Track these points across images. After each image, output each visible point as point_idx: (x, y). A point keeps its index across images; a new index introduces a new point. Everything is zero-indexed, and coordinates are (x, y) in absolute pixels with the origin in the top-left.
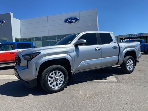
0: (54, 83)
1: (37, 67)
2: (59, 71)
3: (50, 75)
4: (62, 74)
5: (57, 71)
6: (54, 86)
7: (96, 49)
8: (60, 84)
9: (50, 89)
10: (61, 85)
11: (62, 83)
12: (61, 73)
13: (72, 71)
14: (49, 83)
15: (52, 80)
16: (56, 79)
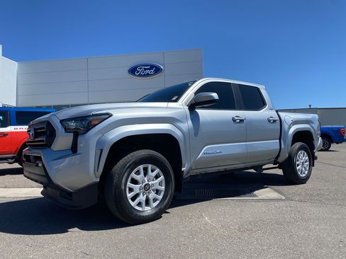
0: (142, 198)
1: (102, 150)
2: (154, 167)
3: (133, 175)
4: (161, 173)
5: (150, 166)
6: (139, 204)
7: (234, 120)
8: (155, 200)
9: (132, 213)
10: (158, 202)
11: (160, 197)
12: (157, 171)
13: (183, 169)
14: (129, 195)
15: (137, 188)
16: (147, 188)
